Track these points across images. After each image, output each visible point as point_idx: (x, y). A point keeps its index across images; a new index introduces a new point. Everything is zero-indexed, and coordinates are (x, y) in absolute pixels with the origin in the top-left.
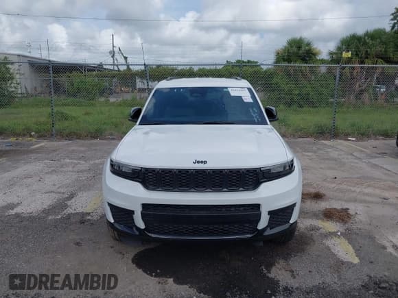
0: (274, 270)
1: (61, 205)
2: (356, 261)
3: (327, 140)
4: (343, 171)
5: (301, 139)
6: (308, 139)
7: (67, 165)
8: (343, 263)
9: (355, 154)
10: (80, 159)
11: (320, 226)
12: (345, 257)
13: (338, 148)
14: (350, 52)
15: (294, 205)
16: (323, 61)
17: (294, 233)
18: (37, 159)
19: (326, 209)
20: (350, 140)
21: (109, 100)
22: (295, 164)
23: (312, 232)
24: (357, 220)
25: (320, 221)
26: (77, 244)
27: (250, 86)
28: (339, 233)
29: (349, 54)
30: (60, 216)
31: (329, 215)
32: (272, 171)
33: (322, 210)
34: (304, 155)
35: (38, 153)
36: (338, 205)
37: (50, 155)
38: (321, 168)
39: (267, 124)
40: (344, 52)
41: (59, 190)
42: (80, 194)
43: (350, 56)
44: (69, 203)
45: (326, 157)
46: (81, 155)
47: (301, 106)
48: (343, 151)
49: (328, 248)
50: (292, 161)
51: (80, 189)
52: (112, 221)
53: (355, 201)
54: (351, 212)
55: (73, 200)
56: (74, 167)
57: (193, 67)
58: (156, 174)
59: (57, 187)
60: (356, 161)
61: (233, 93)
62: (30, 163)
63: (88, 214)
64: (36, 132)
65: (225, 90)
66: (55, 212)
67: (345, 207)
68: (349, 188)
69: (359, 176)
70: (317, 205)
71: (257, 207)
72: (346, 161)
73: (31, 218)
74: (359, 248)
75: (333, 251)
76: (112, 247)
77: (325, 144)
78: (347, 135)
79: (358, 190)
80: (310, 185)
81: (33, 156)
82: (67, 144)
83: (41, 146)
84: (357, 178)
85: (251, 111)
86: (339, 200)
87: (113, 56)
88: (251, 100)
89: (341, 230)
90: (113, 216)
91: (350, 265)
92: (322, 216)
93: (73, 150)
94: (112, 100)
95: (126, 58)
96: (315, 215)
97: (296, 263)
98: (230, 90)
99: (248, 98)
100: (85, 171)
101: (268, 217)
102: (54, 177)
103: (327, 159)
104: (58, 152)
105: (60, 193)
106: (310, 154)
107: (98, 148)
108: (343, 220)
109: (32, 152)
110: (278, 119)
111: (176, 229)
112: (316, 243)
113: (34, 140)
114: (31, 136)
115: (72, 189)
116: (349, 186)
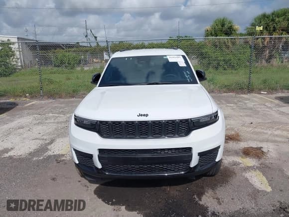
0: (204, 198)
1: (43, 149)
2: (269, 189)
3: (245, 94)
4: (257, 118)
5: (225, 94)
6: (231, 93)
7: (50, 118)
8: (259, 191)
9: (267, 104)
10: (60, 113)
11: (240, 161)
12: (260, 186)
13: (253, 100)
14: (262, 27)
15: (219, 147)
16: (241, 35)
17: (220, 168)
18: (28, 114)
19: (245, 148)
20: (263, 94)
21: (84, 69)
22: (219, 114)
23: (234, 167)
24: (269, 157)
25: (240, 157)
26: (54, 179)
27: (184, 54)
28: (255, 167)
29: (261, 28)
30: (42, 158)
31: (247, 152)
32: (201, 121)
33: (241, 148)
34: (227, 106)
35: (30, 109)
36: (254, 145)
37: (39, 111)
38: (241, 116)
39: (197, 83)
40: (257, 27)
41: (43, 137)
42: (58, 140)
43: (262, 29)
44: (49, 147)
45: (244, 107)
46: (61, 110)
47: (225, 69)
48: (257, 102)
49: (247, 180)
50: (217, 112)
51: (59, 136)
52: (77, 162)
53: (267, 141)
54: (265, 150)
55: (52, 145)
56: (55, 119)
57: (144, 42)
58: (108, 126)
59: (42, 134)
60: (267, 109)
61: (171, 60)
62: (23, 117)
63: (63, 155)
64: (30, 94)
65: (165, 57)
66: (38, 155)
67: (259, 146)
68: (262, 131)
69: (269, 121)
70: (237, 145)
71: (189, 150)
72: (260, 110)
73: (20, 160)
74: (271, 179)
75: (250, 181)
76: (79, 181)
77: (244, 97)
78: (260, 90)
79: (270, 132)
80: (232, 129)
81: (26, 112)
82: (52, 102)
83: (33, 105)
84: (268, 123)
85: (185, 73)
86: (255, 140)
87: (86, 36)
88: (185, 65)
89: (256, 164)
90: (78, 158)
91: (265, 193)
92: (241, 154)
93: (56, 106)
94: (86, 68)
95: (96, 37)
96: (236, 153)
97: (221, 192)
98: (168, 57)
99: (182, 64)
100: (63, 122)
101: (198, 157)
102: (40, 127)
103: (245, 109)
104: (44, 109)
105: (43, 139)
106: (232, 105)
107: (74, 104)
108: (258, 156)
109: (26, 108)
110: (206, 79)
111: (126, 168)
112: (238, 175)
113: (28, 99)
114: (26, 97)
115: (52, 136)
116: (262, 129)
